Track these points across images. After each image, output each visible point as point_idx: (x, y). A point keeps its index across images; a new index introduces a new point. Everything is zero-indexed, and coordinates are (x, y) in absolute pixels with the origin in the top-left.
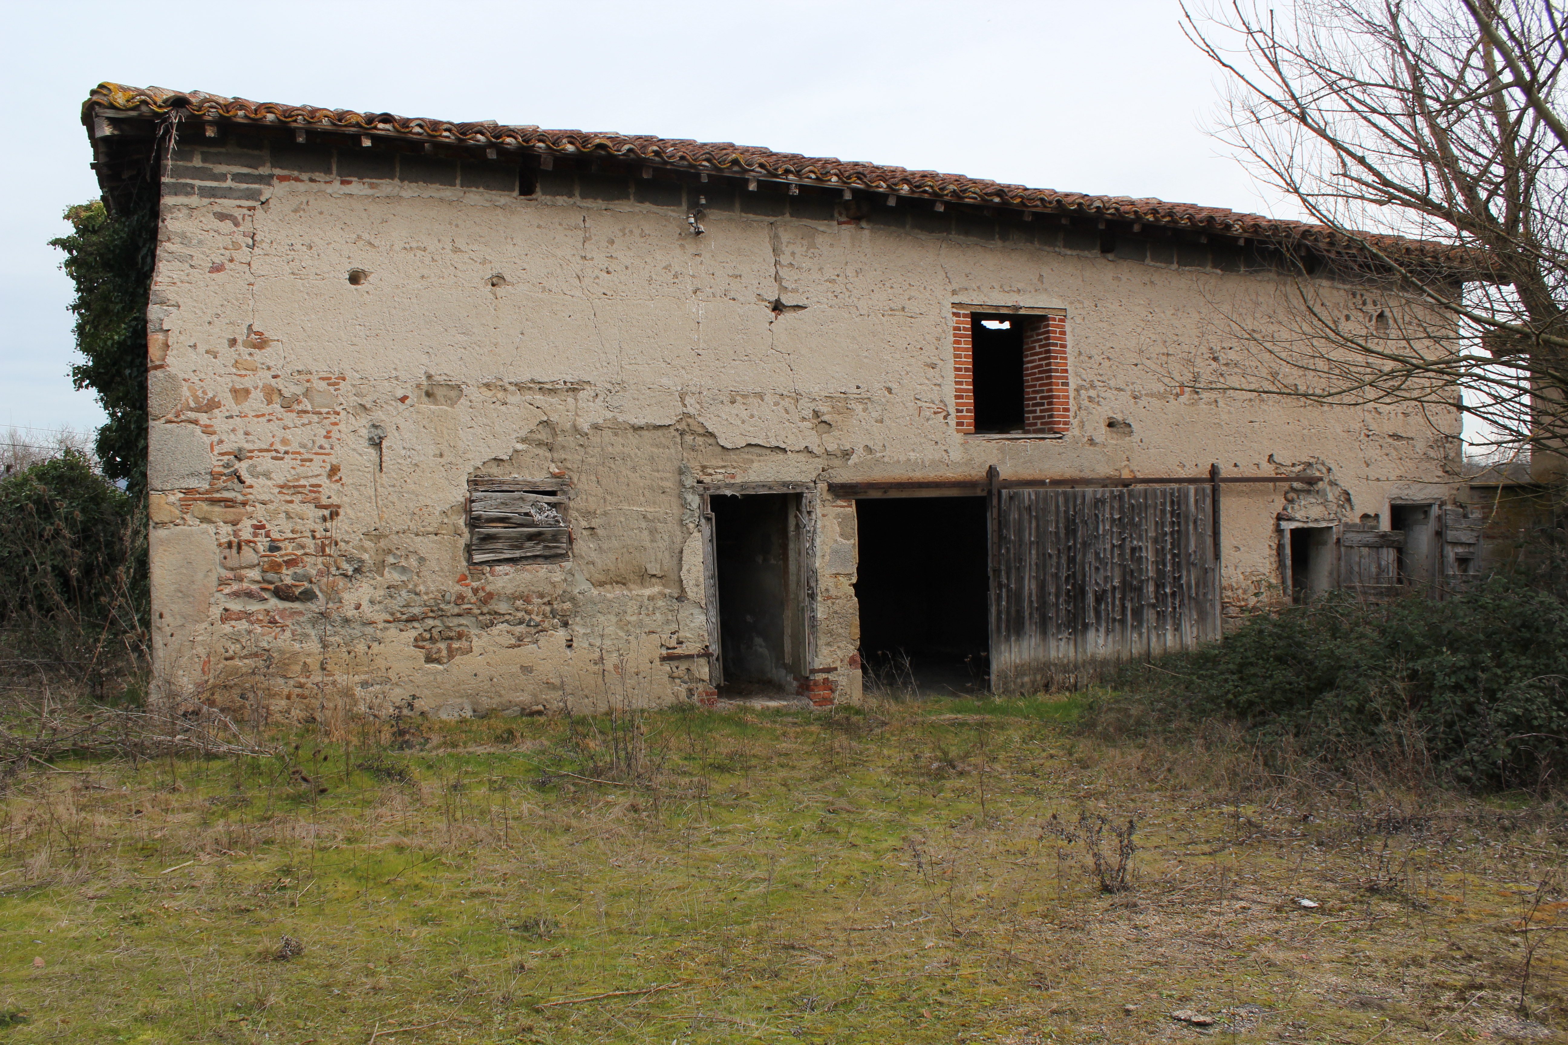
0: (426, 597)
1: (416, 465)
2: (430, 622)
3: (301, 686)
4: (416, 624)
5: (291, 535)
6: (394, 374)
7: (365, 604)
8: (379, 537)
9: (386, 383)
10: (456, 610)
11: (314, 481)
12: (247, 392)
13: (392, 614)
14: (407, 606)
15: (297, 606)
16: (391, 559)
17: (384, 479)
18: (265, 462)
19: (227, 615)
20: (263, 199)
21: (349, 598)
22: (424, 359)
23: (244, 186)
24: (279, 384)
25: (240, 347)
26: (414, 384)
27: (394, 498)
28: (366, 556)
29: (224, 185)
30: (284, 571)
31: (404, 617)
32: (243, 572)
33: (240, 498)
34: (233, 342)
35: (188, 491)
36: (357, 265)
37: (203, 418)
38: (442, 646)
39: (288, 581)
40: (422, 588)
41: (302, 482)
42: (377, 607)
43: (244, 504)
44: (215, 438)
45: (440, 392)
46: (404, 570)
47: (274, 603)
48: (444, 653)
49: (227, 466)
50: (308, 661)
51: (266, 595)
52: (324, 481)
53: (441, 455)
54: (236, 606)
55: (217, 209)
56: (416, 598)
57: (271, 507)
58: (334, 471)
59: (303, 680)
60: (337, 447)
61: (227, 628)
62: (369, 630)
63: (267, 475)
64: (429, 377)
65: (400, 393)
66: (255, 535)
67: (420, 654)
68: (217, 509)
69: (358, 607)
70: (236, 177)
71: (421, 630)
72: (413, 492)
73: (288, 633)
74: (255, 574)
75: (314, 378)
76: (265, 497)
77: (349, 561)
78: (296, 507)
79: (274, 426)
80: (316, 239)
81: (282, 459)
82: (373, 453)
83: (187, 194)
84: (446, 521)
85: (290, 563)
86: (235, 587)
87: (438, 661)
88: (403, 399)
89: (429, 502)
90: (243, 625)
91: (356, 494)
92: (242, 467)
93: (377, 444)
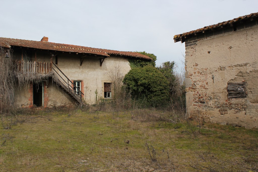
0: (221, 104)
1: (219, 81)
2: (221, 108)
3: (203, 116)
4: (219, 108)
5: (202, 93)
6: (215, 67)
7: (211, 104)
8: (214, 93)
9: (214, 69)
10: (226, 106)
11: (204, 85)
12: (196, 72)
13: (216, 106)
14: (218, 105)
15: (203, 104)
16: (215, 97)
17: (214, 84)
18: (198, 83)
19: (194, 105)
20: (196, 44)
21: (209, 103)
22: (219, 64)
23: (194, 43)
24: (199, 71)
25: (195, 66)
26: (217, 68)
27: (216, 87)
28: (212, 97)
29: (192, 43)
30: (201, 99)
31: (217, 107)
32: (196, 99)
33: (195, 88)
34: (194, 66)
35: (190, 87)
36: (209, 51)
37: (191, 77)
38: (223, 112)
39: (202, 100)
40: (220, 102)
41: (203, 85)
42: (213, 105)
43: (196, 89)
44: (192, 80)
45: (222, 69)
46: (217, 99)
47: (200, 103)
48: (224, 113)
49: (194, 83)
50: (204, 112)
51: (199, 102)
52: (206, 85)
53: (223, 80)
54: (195, 104)
55: (191, 47)
56: (219, 104)
57: (199, 89)
58: (207, 83)
59: (203, 115)
60: (207, 80)
61: (194, 107)
62: (212, 108)
63: (198, 84)
64: (220, 67)
65: (215, 70)
66: (197, 93)
67: (220, 113)
68: (193, 90)
69: (210, 105)
70: (193, 42)
71: (220, 109)
72: (218, 86)
73: (201, 108)
74: (197, 99)
75: (204, 69)
76: (198, 88)
77: (209, 97)
78: (202, 89)
79: (199, 77)
80: (203, 48)
81: (200, 82)
82: (212, 80)
83: (188, 46)
84: (224, 91)
85: (202, 98)
86: (195, 101)
87: (223, 114)
88: (216, 71)
89: (221, 88)
90: (196, 106)
91: (210, 87)
92: (195, 83)
93: (213, 78)
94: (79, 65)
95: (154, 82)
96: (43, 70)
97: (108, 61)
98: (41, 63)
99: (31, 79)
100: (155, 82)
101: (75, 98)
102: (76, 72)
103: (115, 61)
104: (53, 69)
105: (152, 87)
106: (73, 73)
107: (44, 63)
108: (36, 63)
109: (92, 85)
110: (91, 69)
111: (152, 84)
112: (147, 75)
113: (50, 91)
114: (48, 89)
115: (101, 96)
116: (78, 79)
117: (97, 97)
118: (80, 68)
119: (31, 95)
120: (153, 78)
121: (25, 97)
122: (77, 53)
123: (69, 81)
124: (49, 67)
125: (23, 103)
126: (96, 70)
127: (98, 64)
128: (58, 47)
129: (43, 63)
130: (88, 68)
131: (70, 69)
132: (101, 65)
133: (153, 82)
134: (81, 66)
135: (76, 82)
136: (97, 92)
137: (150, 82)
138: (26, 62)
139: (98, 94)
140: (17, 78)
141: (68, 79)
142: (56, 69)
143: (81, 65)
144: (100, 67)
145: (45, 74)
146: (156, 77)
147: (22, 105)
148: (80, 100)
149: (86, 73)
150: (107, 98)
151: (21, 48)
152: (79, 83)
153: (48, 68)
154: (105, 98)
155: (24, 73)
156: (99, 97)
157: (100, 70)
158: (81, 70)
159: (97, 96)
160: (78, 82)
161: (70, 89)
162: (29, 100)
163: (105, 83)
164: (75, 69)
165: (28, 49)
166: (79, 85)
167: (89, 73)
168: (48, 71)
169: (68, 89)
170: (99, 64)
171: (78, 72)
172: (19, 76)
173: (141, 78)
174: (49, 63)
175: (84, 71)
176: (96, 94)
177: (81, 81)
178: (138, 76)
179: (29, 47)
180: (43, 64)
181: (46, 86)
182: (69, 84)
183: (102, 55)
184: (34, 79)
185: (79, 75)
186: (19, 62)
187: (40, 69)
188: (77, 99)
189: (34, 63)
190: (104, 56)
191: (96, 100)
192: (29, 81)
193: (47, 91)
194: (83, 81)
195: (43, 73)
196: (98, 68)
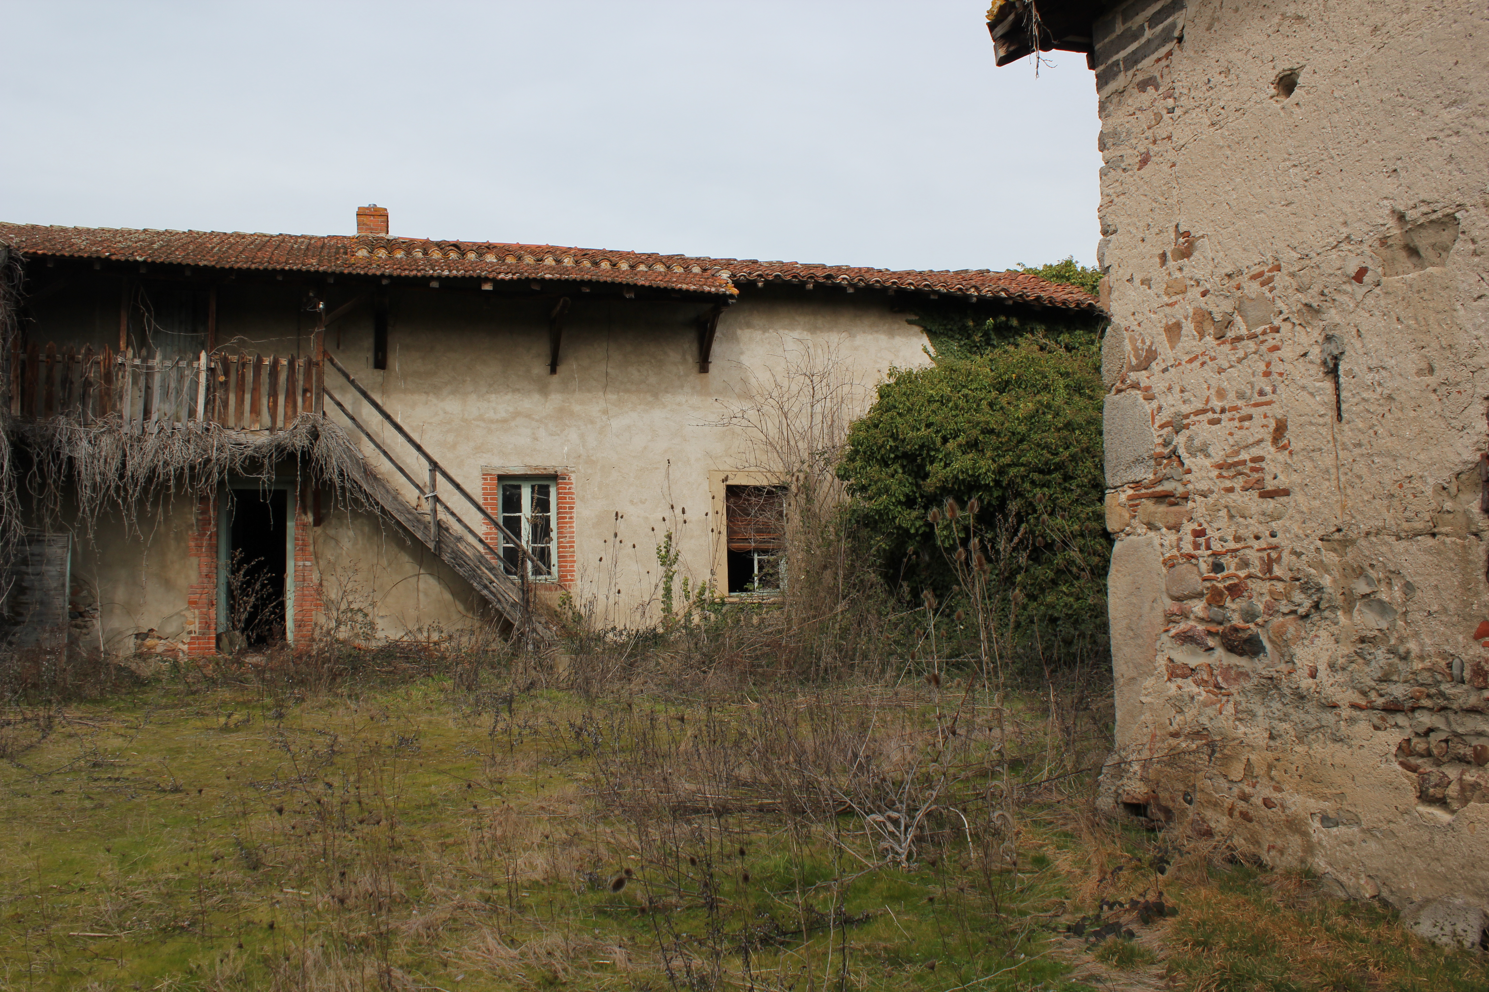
0: (1418, 665)
1: (1390, 398)
2: (1425, 719)
3: (1245, 797)
4: (1400, 719)
5: (1232, 545)
6: (1345, 231)
7: (1322, 668)
8: (1347, 543)
9: (1334, 255)
10: (1473, 700)
11: (1255, 452)
12: (1178, 326)
13: (1364, 694)
14: (1385, 679)
15: (1243, 662)
16: (1362, 587)
17: (1347, 434)
18: (1202, 430)
19: (1176, 671)
20: (1176, 34)
21: (1303, 655)
22: (1389, 186)
23: (1160, 27)
24: (1210, 304)
25: (1171, 263)
26: (1372, 239)
27: (1360, 468)
28: (1326, 581)
29: (1143, 40)
30: (1228, 603)
31: (1380, 701)
32: (1191, 603)
33: (1180, 489)
34: (1163, 257)
35: (1137, 484)
36: (1284, 65)
37: (1142, 377)
38: (1452, 772)
39: (1236, 620)
40: (1412, 646)
41: (1244, 456)
42: (1340, 677)
43: (1185, 498)
44: (1154, 404)
45: (1423, 241)
46: (1383, 608)
47: (1220, 656)
48: (1454, 790)
49: (1166, 444)
50: (1253, 757)
51: (1211, 643)
52: (1268, 450)
53: (1431, 370)
54: (1183, 656)
55: (1140, 77)
56: (1401, 665)
57: (1211, 500)
58: (1280, 429)
59: (1248, 790)
60: (1281, 388)
61: (1172, 688)
62: (1328, 718)
63: (1204, 450)
64: (1401, 217)
65: (1352, 269)
66: (1197, 546)
67: (1407, 781)
68: (1162, 508)
69: (1313, 675)
70: (1153, 22)
71: (1408, 733)
72: (1389, 454)
73: (1230, 709)
74: (1198, 607)
75: (1244, 280)
76: (1203, 486)
77: (1305, 588)
78: (1238, 498)
79: (1208, 372)
80: (1234, 56)
81: (1218, 421)
82: (1328, 385)
83: (1116, 75)
84: (1448, 505)
85: (1235, 591)
86: (1183, 626)
87: (1442, 802)
88: (1360, 276)
89: (1413, 469)
90: (1190, 686)
91: (1309, 465)
92: (1180, 440)
93: (1333, 372)
94: (540, 368)
95: (1050, 472)
96: (255, 410)
97: (757, 335)
98: (244, 365)
99: (166, 464)
100: (1059, 467)
101: (485, 592)
102: (516, 414)
103: (813, 329)
104: (326, 397)
105: (1035, 511)
106: (497, 421)
107: (267, 362)
108: (209, 359)
109: (631, 502)
110: (627, 391)
111: (1033, 482)
112: (993, 420)
113: (333, 543)
114: (319, 530)
115: (700, 584)
116: (534, 463)
117: (668, 591)
118: (544, 390)
119: (205, 570)
120: (1035, 437)
121: (168, 584)
122: (486, 280)
123: (439, 476)
124: (300, 384)
125: (147, 622)
126: (668, 398)
127: (684, 360)
129: (260, 360)
130: (607, 384)
131: (474, 396)
132: (703, 365)
133: (1041, 472)
134: (555, 378)
135: (519, 487)
136: (673, 553)
137: (1012, 471)
138: (144, 360)
139: (676, 567)
140: (71, 460)
141: (435, 466)
142: (349, 398)
143: (553, 371)
144: (695, 377)
145: (271, 429)
146: (1069, 426)
147: (141, 636)
148: (514, 605)
149: (592, 422)
150: (757, 594)
151: (97, 267)
152: (548, 494)
153: (294, 393)
154: (736, 597)
155: (126, 429)
156: (685, 584)
157: (695, 400)
158: (556, 399)
159: (669, 577)
160: (533, 487)
161: (447, 530)
162: (192, 603)
163: (733, 492)
164: (509, 396)
165: (143, 271)
166: (542, 504)
167: (616, 424)
168: (290, 413)
169: (433, 529)
170: (690, 360)
171: (528, 416)
172: (83, 450)
173: (945, 440)
174: (301, 362)
175: (577, 408)
176: (663, 564)
177: (554, 477)
178: (928, 426)
179: (145, 262)
180: (258, 367)
181: (306, 514)
182: (440, 496)
183: (680, 290)
184: (182, 468)
185: (536, 439)
186: (98, 363)
187: (240, 402)
188: (499, 601)
189: (195, 365)
190: (695, 291)
191: (662, 606)
192: (149, 480)
193: (311, 548)
194: (573, 477)
195: (257, 427)
196: (682, 387)
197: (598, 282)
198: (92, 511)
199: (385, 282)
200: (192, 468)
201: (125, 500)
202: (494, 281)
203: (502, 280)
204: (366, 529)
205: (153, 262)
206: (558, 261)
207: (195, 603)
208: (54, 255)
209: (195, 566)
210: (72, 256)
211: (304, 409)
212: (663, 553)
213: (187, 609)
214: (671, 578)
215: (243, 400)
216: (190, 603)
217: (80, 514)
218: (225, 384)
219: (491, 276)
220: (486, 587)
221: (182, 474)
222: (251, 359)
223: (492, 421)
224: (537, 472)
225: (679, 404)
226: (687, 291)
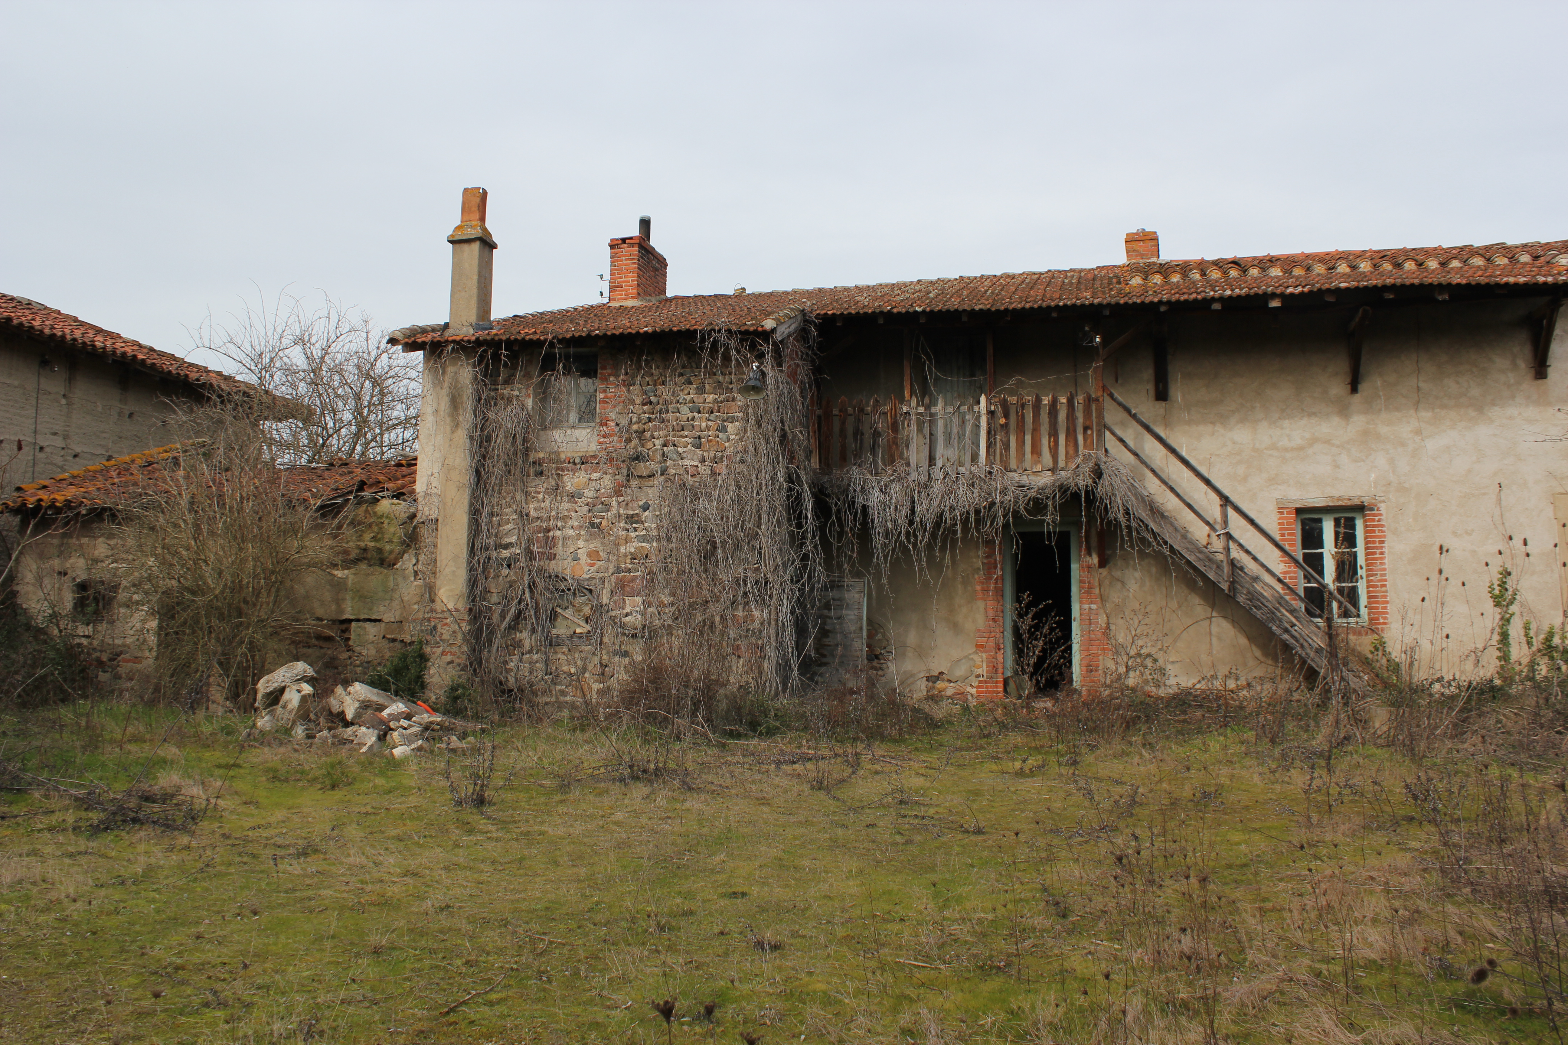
94: (1338, 388)
96: (1036, 451)
98: (1023, 406)
99: (952, 508)
101: (1286, 636)
102: (1314, 441)
104: (1107, 433)
106: (1292, 449)
107: (1045, 401)
108: (989, 403)
109: (1455, 533)
110: (1444, 407)
113: (1119, 585)
114: (1104, 572)
115: (1546, 628)
116: (1336, 494)
117: (1504, 637)
118: (1344, 412)
119: (991, 614)
121: (956, 627)
122: (1273, 296)
123: (1230, 511)
124: (1080, 421)
125: (937, 665)
126: (1495, 412)
127: (1515, 365)
128: (1157, 279)
129: (1038, 400)
130: (1419, 400)
131: (1265, 424)
132: (1540, 369)
134: (1357, 398)
135: (1320, 521)
136: (1509, 595)
138: (928, 408)
139: (1513, 608)
140: (865, 508)
141: (1226, 501)
142: (1131, 433)
143: (1354, 389)
144: (1529, 386)
145: (1053, 470)
147: (932, 679)
148: (1319, 651)
149: (1403, 444)
151: (881, 321)
152: (1353, 527)
153: (1075, 431)
155: (913, 476)
156: (1527, 628)
157: (1531, 412)
158: (1359, 421)
159: (1506, 620)
160: (1336, 520)
161: (1241, 569)
162: (979, 647)
164: (1304, 421)
165: (922, 320)
166: (1347, 539)
167: (1432, 445)
168: (1071, 452)
169: (1226, 569)
170: (1522, 364)
171: (1328, 442)
172: (875, 498)
174: (1080, 399)
175: (1384, 430)
176: (1497, 604)
177: (1361, 508)
179: (924, 311)
180: (1037, 407)
181: (1090, 555)
182: (1232, 533)
183: (1507, 284)
184: (968, 513)
185: (1337, 467)
186: (886, 413)
187: (1021, 443)
188: (1302, 646)
189: (976, 409)
190: (1526, 284)
191: (1498, 654)
192: (937, 525)
193: (1097, 591)
194: (1383, 507)
195: (1039, 468)
196: (1513, 397)
197: (1403, 286)
198: (885, 557)
199: (1163, 309)
200: (977, 512)
201: (915, 545)
202: (1283, 296)
203: (1292, 294)
204: (1154, 570)
205: (932, 311)
206: (1353, 267)
207: (982, 646)
208: (842, 314)
209: (982, 610)
210: (858, 313)
211: (1085, 447)
212: (1497, 592)
213: (975, 653)
214: (1508, 621)
215: (1023, 442)
216: (977, 646)
217: (875, 560)
218: (1005, 427)
219: (1278, 291)
220: (1286, 631)
221: (967, 518)
222: (1030, 399)
223: (1286, 450)
224: (1340, 503)
225: (1511, 418)
226: (1516, 284)
